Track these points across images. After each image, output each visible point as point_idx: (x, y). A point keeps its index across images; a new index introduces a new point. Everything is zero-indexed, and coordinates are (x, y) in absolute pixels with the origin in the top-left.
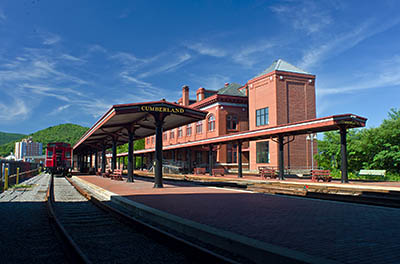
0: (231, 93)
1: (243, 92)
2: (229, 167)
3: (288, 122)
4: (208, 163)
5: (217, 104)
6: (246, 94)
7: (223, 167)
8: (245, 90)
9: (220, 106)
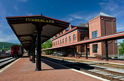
0: (82, 26)
1: (87, 26)
2: (82, 54)
3: (106, 35)
4: (73, 52)
5: (77, 30)
6: (88, 27)
7: (79, 54)
8: (87, 25)
9: (78, 31)
